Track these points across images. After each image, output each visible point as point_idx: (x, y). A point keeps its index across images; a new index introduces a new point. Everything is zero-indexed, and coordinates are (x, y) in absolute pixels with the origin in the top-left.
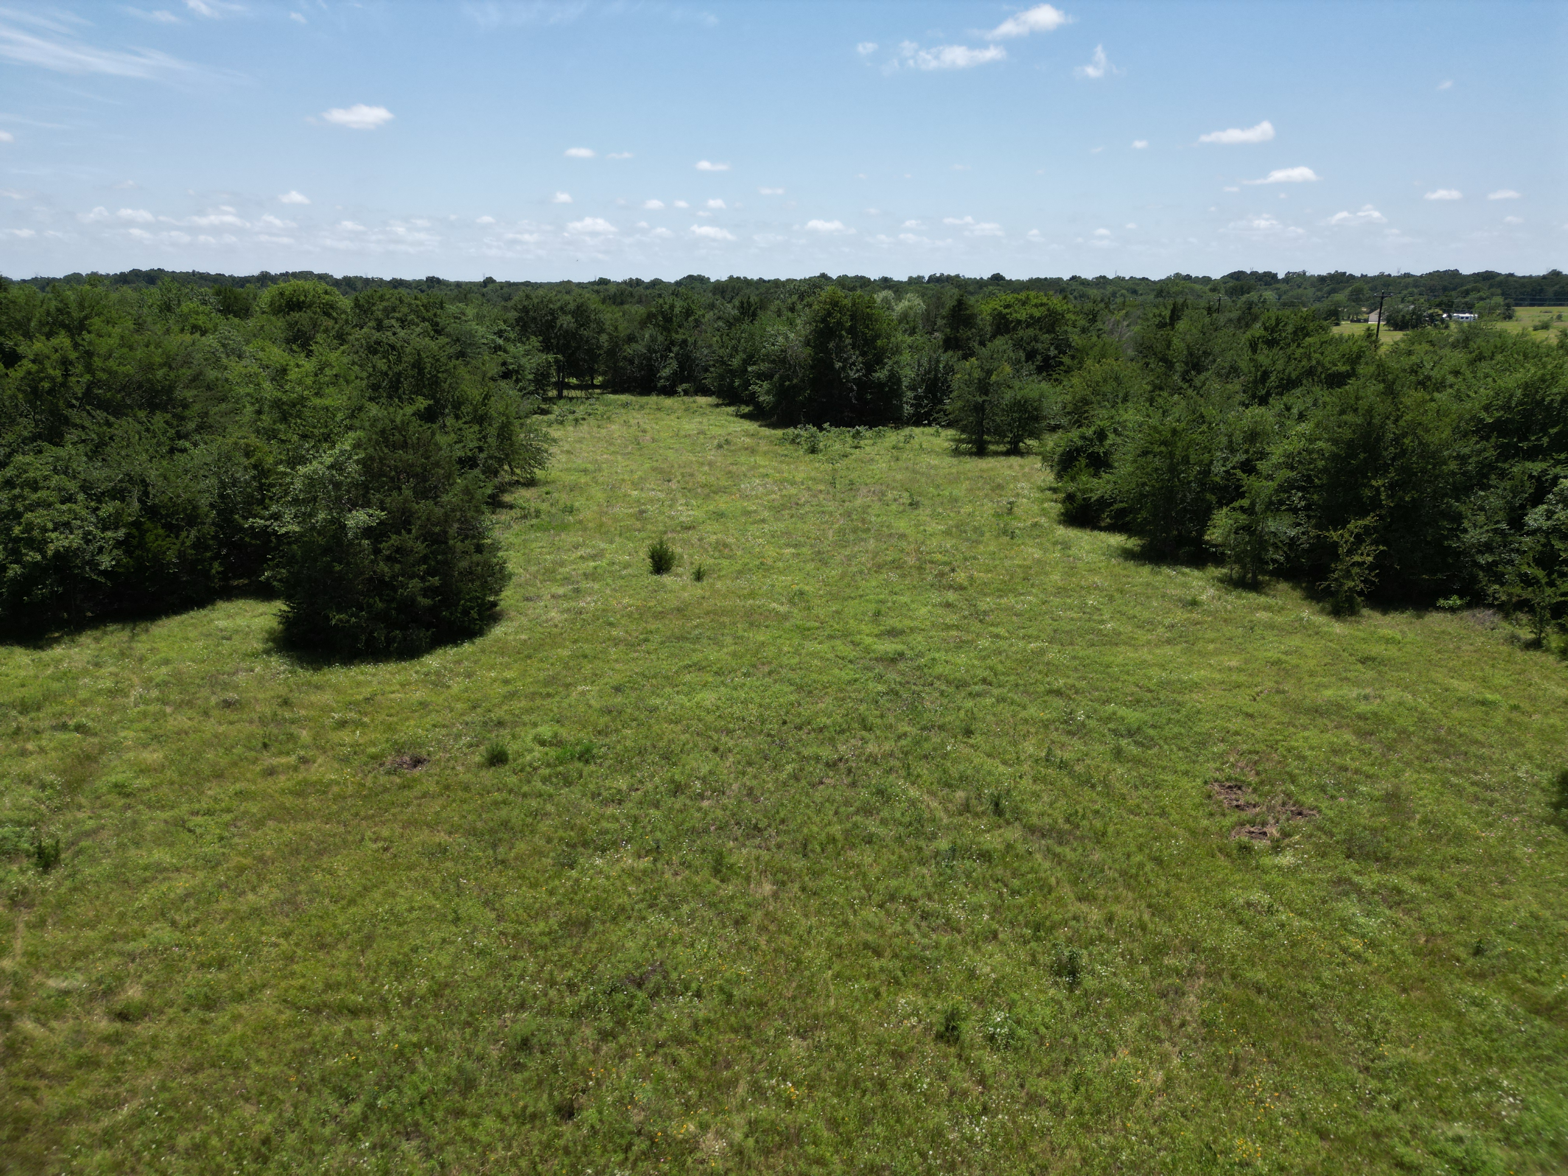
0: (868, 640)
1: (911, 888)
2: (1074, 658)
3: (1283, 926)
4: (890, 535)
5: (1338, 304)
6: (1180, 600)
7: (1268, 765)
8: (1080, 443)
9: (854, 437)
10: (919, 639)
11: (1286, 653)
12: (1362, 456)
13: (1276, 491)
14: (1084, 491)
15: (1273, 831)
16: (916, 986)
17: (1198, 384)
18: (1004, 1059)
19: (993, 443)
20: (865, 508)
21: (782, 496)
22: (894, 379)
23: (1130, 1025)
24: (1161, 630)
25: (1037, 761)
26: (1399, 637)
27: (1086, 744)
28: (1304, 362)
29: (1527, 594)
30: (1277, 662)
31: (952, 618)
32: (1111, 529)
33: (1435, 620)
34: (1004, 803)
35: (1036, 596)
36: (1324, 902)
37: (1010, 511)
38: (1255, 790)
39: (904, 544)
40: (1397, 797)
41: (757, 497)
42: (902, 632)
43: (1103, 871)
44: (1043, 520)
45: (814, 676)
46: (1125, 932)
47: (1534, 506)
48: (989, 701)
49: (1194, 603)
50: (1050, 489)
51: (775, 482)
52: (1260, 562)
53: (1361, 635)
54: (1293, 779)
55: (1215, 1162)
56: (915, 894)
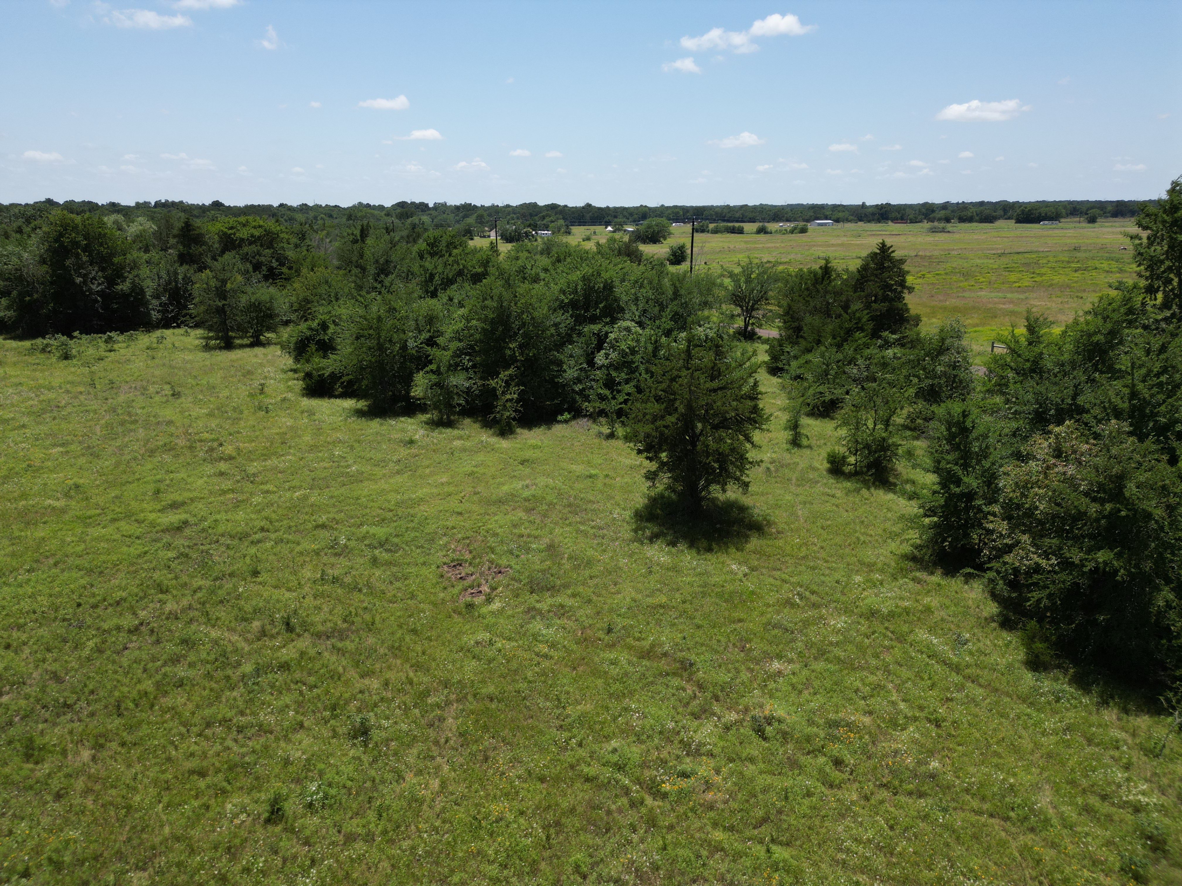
0: (152, 516)
1: (223, 711)
2: (332, 497)
3: (500, 651)
4: (158, 423)
5: (470, 225)
6: (401, 441)
7: (476, 545)
8: (308, 333)
9: (106, 342)
10: (200, 506)
11: (476, 466)
12: (500, 329)
13: (452, 357)
14: (318, 370)
15: (485, 589)
16: (241, 788)
17: (388, 284)
18: (322, 818)
19: (238, 338)
20: (129, 404)
21: (41, 402)
22: (138, 291)
23: (411, 756)
24: (391, 465)
25: (314, 582)
26: (540, 444)
27: (350, 560)
28: (455, 266)
29: (603, 406)
30: (472, 474)
31: (227, 484)
32: (344, 395)
33: (558, 429)
34: (294, 621)
35: (294, 455)
36: (522, 627)
37: (262, 392)
38: (470, 564)
39: (172, 429)
40: (554, 547)
41: (12, 405)
42: (183, 504)
43: (376, 651)
44: (290, 395)
45: (103, 558)
46: (399, 690)
47: (599, 352)
48: (268, 545)
49: (411, 442)
50: (291, 370)
51: (31, 389)
52: (450, 406)
53: (518, 446)
54: (493, 550)
55: (480, 827)
56: (229, 715)
